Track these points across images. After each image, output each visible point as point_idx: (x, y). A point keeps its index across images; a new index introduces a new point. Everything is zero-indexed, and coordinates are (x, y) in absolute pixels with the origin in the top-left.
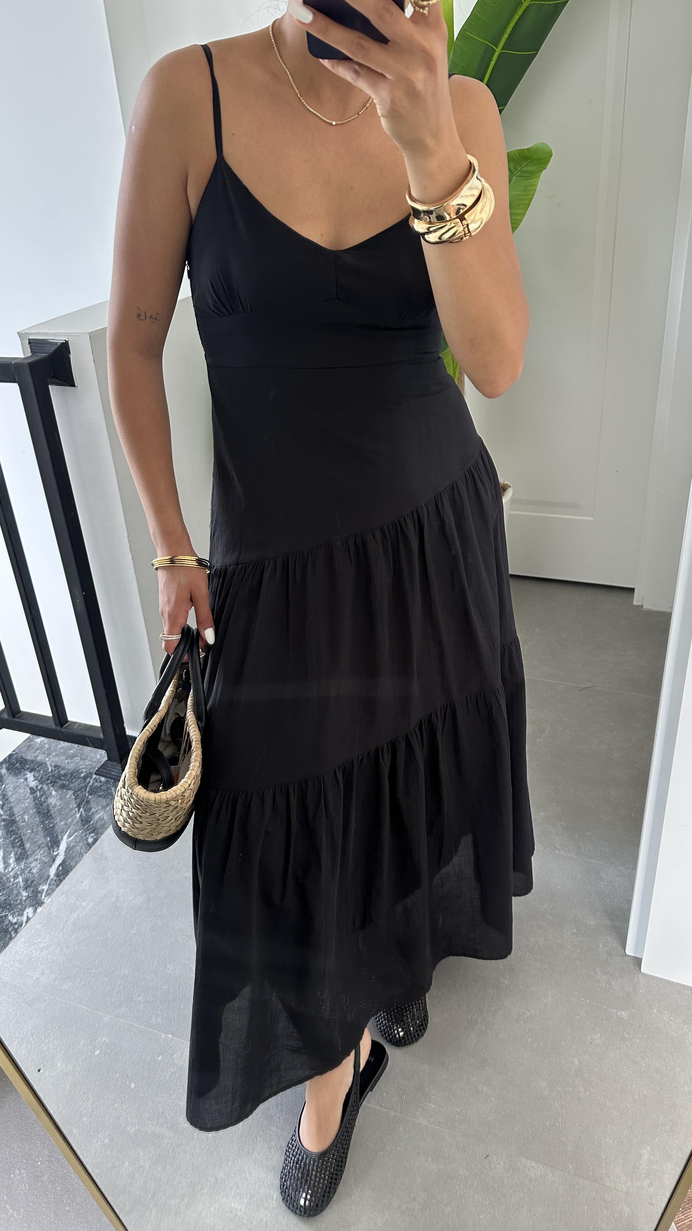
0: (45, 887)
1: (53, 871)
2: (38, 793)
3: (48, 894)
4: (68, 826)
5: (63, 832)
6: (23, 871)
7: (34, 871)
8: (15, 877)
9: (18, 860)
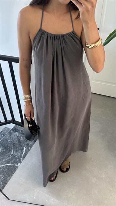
0: (22, 159)
1: (23, 155)
2: (19, 137)
3: (22, 160)
4: (25, 145)
5: (24, 147)
6: (17, 154)
7: (19, 155)
8: (16, 156)
9: (16, 152)
